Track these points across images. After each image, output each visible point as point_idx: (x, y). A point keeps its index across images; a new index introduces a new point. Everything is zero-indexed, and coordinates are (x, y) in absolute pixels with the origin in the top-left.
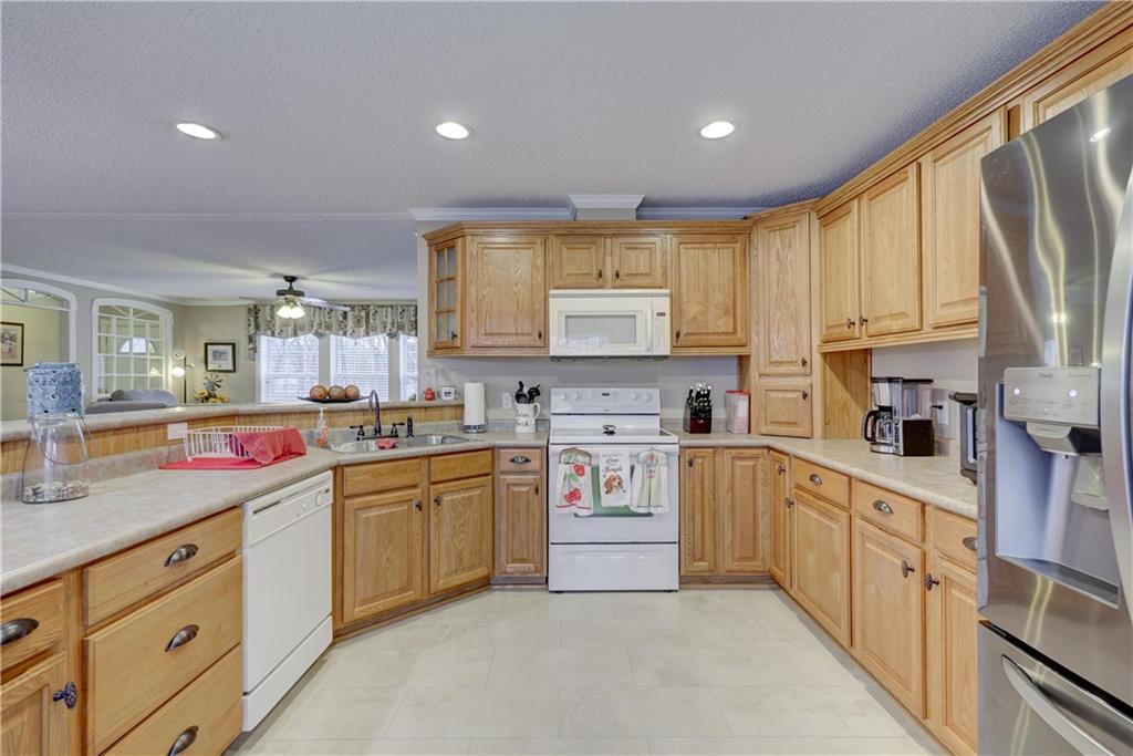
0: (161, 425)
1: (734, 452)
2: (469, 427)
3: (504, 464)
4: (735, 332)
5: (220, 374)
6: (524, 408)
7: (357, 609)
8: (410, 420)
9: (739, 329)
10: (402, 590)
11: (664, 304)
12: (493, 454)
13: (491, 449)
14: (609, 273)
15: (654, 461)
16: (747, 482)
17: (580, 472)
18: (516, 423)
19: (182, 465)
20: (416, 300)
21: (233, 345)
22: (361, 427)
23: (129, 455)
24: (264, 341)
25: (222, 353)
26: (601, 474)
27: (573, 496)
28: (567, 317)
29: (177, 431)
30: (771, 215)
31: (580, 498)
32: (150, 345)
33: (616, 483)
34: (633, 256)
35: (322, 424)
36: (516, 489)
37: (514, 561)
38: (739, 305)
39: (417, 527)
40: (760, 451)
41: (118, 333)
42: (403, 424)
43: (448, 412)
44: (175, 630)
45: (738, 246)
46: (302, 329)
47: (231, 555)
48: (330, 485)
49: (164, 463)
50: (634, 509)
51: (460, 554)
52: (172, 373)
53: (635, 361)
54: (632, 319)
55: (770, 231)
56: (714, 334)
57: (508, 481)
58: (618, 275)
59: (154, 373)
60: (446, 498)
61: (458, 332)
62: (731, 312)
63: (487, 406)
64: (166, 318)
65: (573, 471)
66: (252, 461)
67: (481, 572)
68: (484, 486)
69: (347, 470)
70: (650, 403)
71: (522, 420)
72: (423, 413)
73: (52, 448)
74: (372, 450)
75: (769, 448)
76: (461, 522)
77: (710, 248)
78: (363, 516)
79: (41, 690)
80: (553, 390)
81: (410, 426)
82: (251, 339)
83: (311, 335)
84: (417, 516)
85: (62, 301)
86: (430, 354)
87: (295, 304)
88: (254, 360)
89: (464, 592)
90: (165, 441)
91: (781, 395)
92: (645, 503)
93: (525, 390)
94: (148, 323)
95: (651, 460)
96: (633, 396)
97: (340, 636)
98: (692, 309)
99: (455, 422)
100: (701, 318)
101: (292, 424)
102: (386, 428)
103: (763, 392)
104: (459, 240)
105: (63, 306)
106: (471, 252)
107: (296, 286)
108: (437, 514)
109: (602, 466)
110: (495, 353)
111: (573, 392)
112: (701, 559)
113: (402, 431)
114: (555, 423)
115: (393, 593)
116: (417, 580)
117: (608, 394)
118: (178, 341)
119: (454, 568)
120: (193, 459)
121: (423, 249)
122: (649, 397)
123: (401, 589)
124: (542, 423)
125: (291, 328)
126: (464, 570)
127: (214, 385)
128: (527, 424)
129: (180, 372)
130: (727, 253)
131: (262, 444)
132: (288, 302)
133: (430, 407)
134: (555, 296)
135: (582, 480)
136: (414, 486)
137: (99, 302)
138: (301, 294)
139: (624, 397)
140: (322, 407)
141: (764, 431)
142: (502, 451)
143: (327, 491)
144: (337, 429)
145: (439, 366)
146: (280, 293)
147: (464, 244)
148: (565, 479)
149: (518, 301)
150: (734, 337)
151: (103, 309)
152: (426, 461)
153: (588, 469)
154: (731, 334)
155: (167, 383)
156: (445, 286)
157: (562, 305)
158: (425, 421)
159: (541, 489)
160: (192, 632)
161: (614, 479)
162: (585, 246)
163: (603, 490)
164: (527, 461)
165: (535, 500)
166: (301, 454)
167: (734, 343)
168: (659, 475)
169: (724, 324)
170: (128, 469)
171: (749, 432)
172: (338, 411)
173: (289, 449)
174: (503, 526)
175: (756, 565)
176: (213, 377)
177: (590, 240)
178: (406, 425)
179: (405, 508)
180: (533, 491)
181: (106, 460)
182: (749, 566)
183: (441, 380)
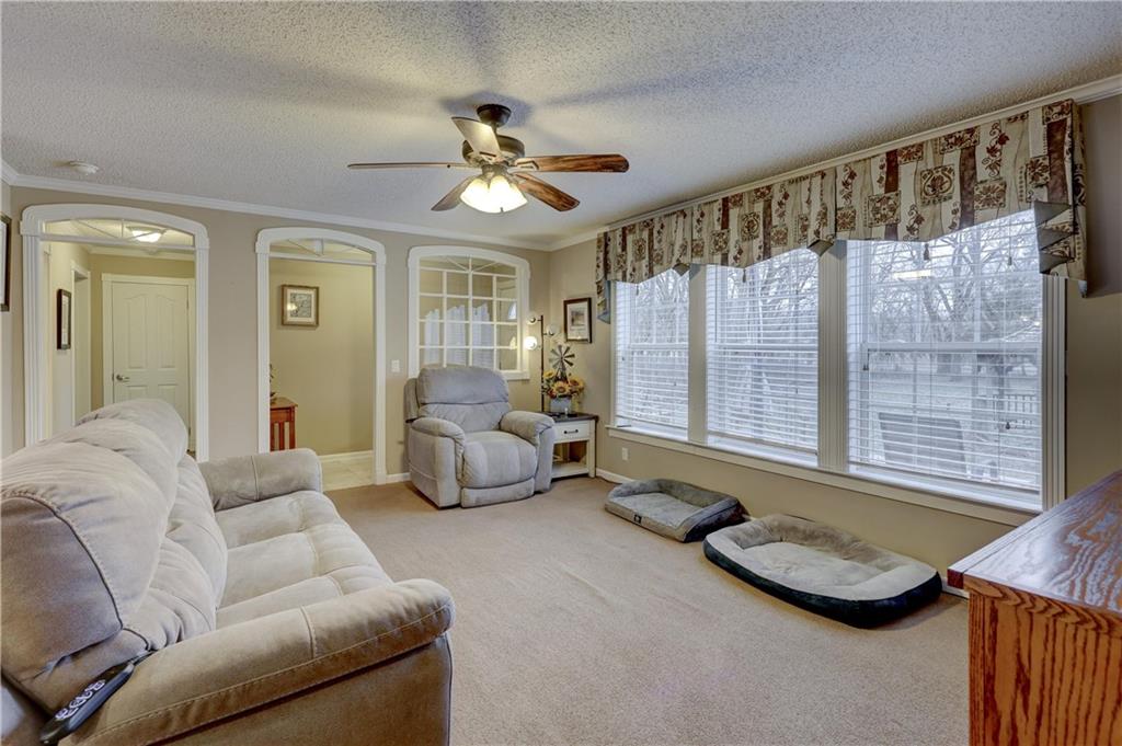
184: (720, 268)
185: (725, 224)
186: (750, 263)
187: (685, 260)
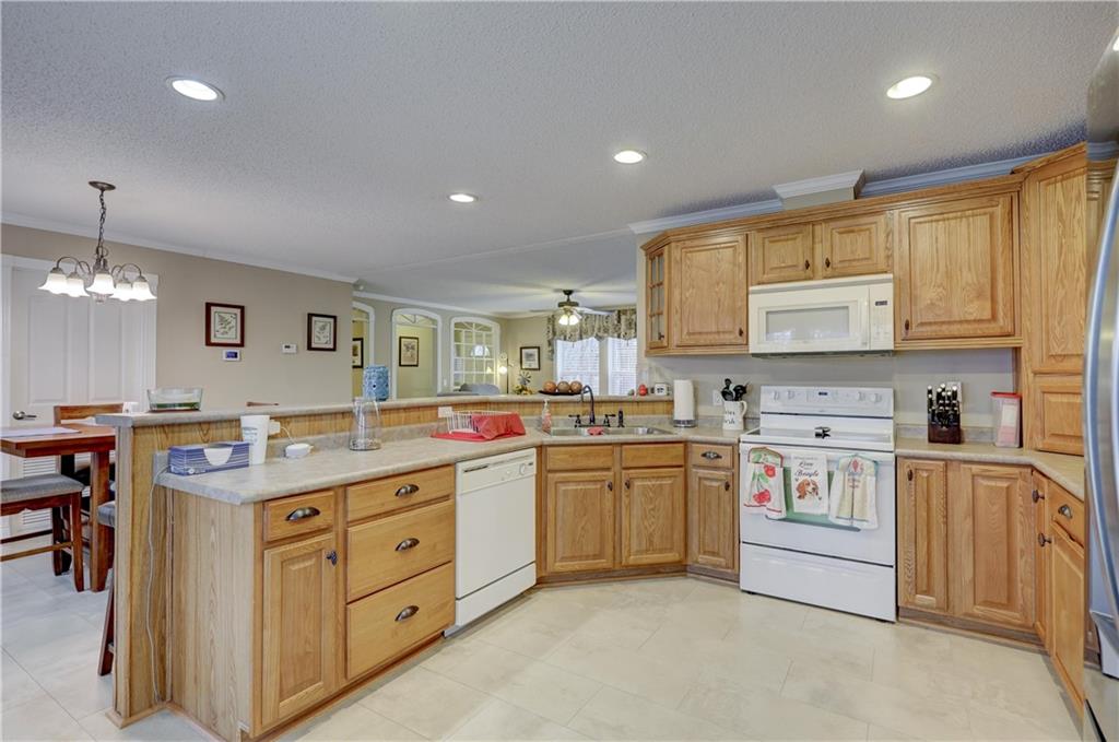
0: (434, 407)
1: (976, 468)
2: (679, 422)
3: (696, 458)
4: (994, 317)
6: (732, 406)
7: (557, 564)
8: (621, 412)
9: (1001, 314)
10: (595, 557)
11: (886, 291)
12: (686, 448)
13: (685, 443)
14: (819, 262)
15: (859, 469)
16: (995, 508)
17: (770, 473)
18: (722, 420)
19: (446, 436)
20: (635, 305)
21: (539, 348)
22: (578, 416)
23: (413, 426)
24: (560, 344)
25: (531, 355)
26: (793, 477)
27: (763, 497)
28: (768, 313)
29: (445, 412)
30: (1050, 163)
31: (769, 499)
33: (810, 489)
34: (848, 241)
35: (545, 412)
36: (708, 483)
37: (705, 553)
38: (1000, 285)
39: (608, 504)
40: (1016, 471)
41: (466, 341)
42: (614, 416)
43: (661, 407)
44: (404, 537)
45: (999, 211)
46: (586, 333)
47: (446, 497)
48: (534, 459)
49: (434, 433)
50: (832, 519)
51: (651, 535)
53: (857, 357)
54: (845, 311)
55: (1049, 184)
56: (961, 322)
57: (702, 475)
58: (828, 264)
59: (489, 371)
60: (637, 483)
61: (664, 333)
62: (988, 294)
63: (696, 401)
64: (496, 328)
65: (763, 471)
66: (482, 437)
67: (672, 556)
68: (675, 477)
69: (549, 449)
70: (879, 405)
71: (728, 417)
72: (635, 407)
73: (362, 418)
74: (585, 435)
75: (1033, 468)
76: (652, 506)
77: (956, 218)
78: (563, 488)
79: (321, 550)
80: (763, 388)
81: (621, 418)
82: (550, 343)
84: (609, 495)
85: (434, 321)
86: (647, 354)
87: (572, 313)
88: (552, 360)
89: (659, 573)
90: (436, 419)
91: (1065, 399)
92: (846, 513)
93: (732, 387)
94: (484, 333)
95: (855, 468)
96: (857, 397)
97: (541, 583)
98: (928, 294)
99: (667, 416)
100: (942, 304)
101: (515, 410)
102: (600, 418)
103: (1039, 395)
104: (666, 247)
106: (675, 258)
107: (573, 298)
108: (627, 496)
109: (794, 469)
110: (697, 351)
111: (783, 390)
112: (928, 592)
113: (615, 421)
114: (765, 422)
115: (587, 557)
116: (609, 550)
117: (826, 394)
118: (503, 347)
119: (644, 547)
120: (454, 433)
121: (641, 258)
122: (878, 397)
123: (595, 555)
124: (748, 421)
125: (578, 333)
126: (654, 551)
127: (525, 381)
128: (733, 422)
130: (982, 222)
131: (488, 423)
132: (566, 311)
133: (642, 402)
134: (755, 292)
135: (772, 481)
136: (608, 469)
137: (454, 320)
138: (576, 304)
139: (846, 396)
140: (547, 398)
141: (1040, 447)
142: (694, 445)
143: (531, 464)
144: (560, 417)
145: (654, 364)
146: (561, 305)
147: (669, 252)
148: (753, 478)
149: (719, 300)
150: (993, 325)
151: (457, 325)
152: (617, 449)
153: (779, 471)
154: (989, 321)
156: (656, 290)
157: (761, 301)
158: (638, 414)
159: (731, 486)
160: (415, 542)
161: (809, 484)
162: (790, 237)
163: (795, 494)
164: (718, 457)
165: (726, 496)
166: (520, 434)
167: (992, 332)
168: (865, 484)
169: (978, 309)
170: (411, 435)
171: (1021, 445)
172: (562, 402)
173: (510, 429)
174: (694, 516)
175: (1014, 616)
177: (795, 229)
178: (617, 417)
179: (599, 486)
180: (723, 487)
181: (398, 428)
182: (1001, 614)
183: (656, 378)
184: (616, 339)
185: (619, 322)
186: (630, 338)
187: (600, 334)
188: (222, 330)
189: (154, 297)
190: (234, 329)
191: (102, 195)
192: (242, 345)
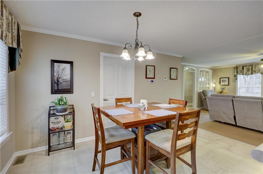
5: (225, 86)
21: (228, 78)
25: (225, 80)
32: (205, 79)
52: (212, 85)
83: (259, 74)
85: (194, 70)
105: (194, 71)
129: (214, 85)
137: (200, 70)
155: (211, 88)
176: (223, 87)
188: (150, 73)
189: (154, 58)
190: (152, 73)
191: (137, 18)
192: (154, 78)
